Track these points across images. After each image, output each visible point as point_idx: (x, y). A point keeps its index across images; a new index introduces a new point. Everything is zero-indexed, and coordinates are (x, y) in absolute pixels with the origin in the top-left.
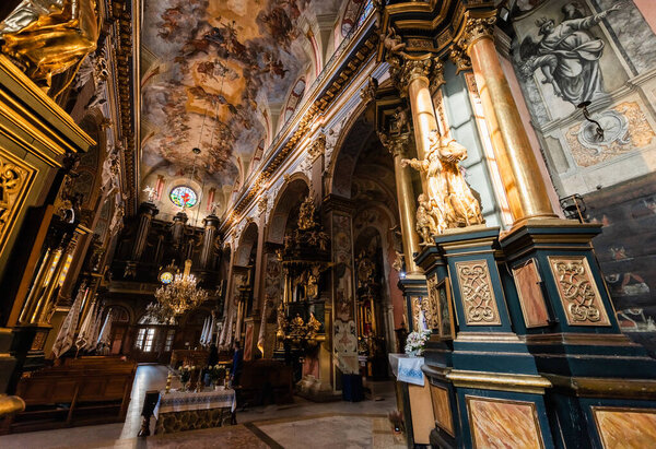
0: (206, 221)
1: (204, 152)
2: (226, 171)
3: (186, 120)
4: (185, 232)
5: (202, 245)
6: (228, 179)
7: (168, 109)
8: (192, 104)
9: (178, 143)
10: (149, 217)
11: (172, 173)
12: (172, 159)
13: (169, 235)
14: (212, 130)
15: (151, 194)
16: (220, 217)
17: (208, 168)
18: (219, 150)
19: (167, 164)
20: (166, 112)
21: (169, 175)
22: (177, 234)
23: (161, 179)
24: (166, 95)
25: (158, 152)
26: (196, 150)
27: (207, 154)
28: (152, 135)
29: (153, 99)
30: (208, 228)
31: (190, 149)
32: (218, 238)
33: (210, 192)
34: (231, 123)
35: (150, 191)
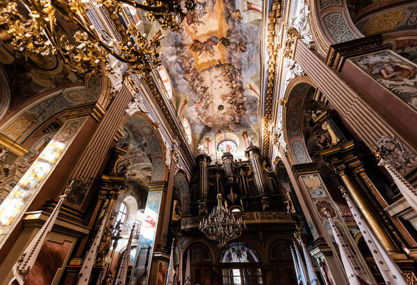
0: (247, 153)
1: (227, 106)
2: (247, 112)
3: (202, 81)
4: (234, 166)
5: (253, 173)
6: (252, 118)
7: (187, 76)
8: (199, 63)
9: (207, 107)
10: (205, 163)
11: (213, 134)
12: (210, 124)
13: (222, 172)
14: (221, 78)
15: (202, 149)
16: (258, 146)
17: (235, 119)
18: (234, 94)
19: (208, 129)
20: (186, 80)
21: (211, 136)
22: (228, 170)
23: (208, 140)
24: (180, 64)
25: (198, 122)
26: (221, 107)
27: (229, 106)
28: (186, 102)
29: (175, 72)
30: (251, 157)
31: (216, 108)
32: (265, 163)
33: (243, 135)
34: (230, 59)
35: (201, 147)
